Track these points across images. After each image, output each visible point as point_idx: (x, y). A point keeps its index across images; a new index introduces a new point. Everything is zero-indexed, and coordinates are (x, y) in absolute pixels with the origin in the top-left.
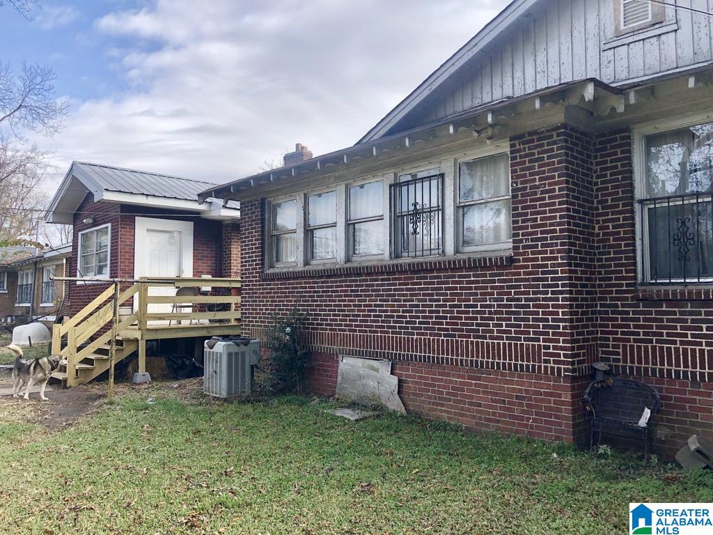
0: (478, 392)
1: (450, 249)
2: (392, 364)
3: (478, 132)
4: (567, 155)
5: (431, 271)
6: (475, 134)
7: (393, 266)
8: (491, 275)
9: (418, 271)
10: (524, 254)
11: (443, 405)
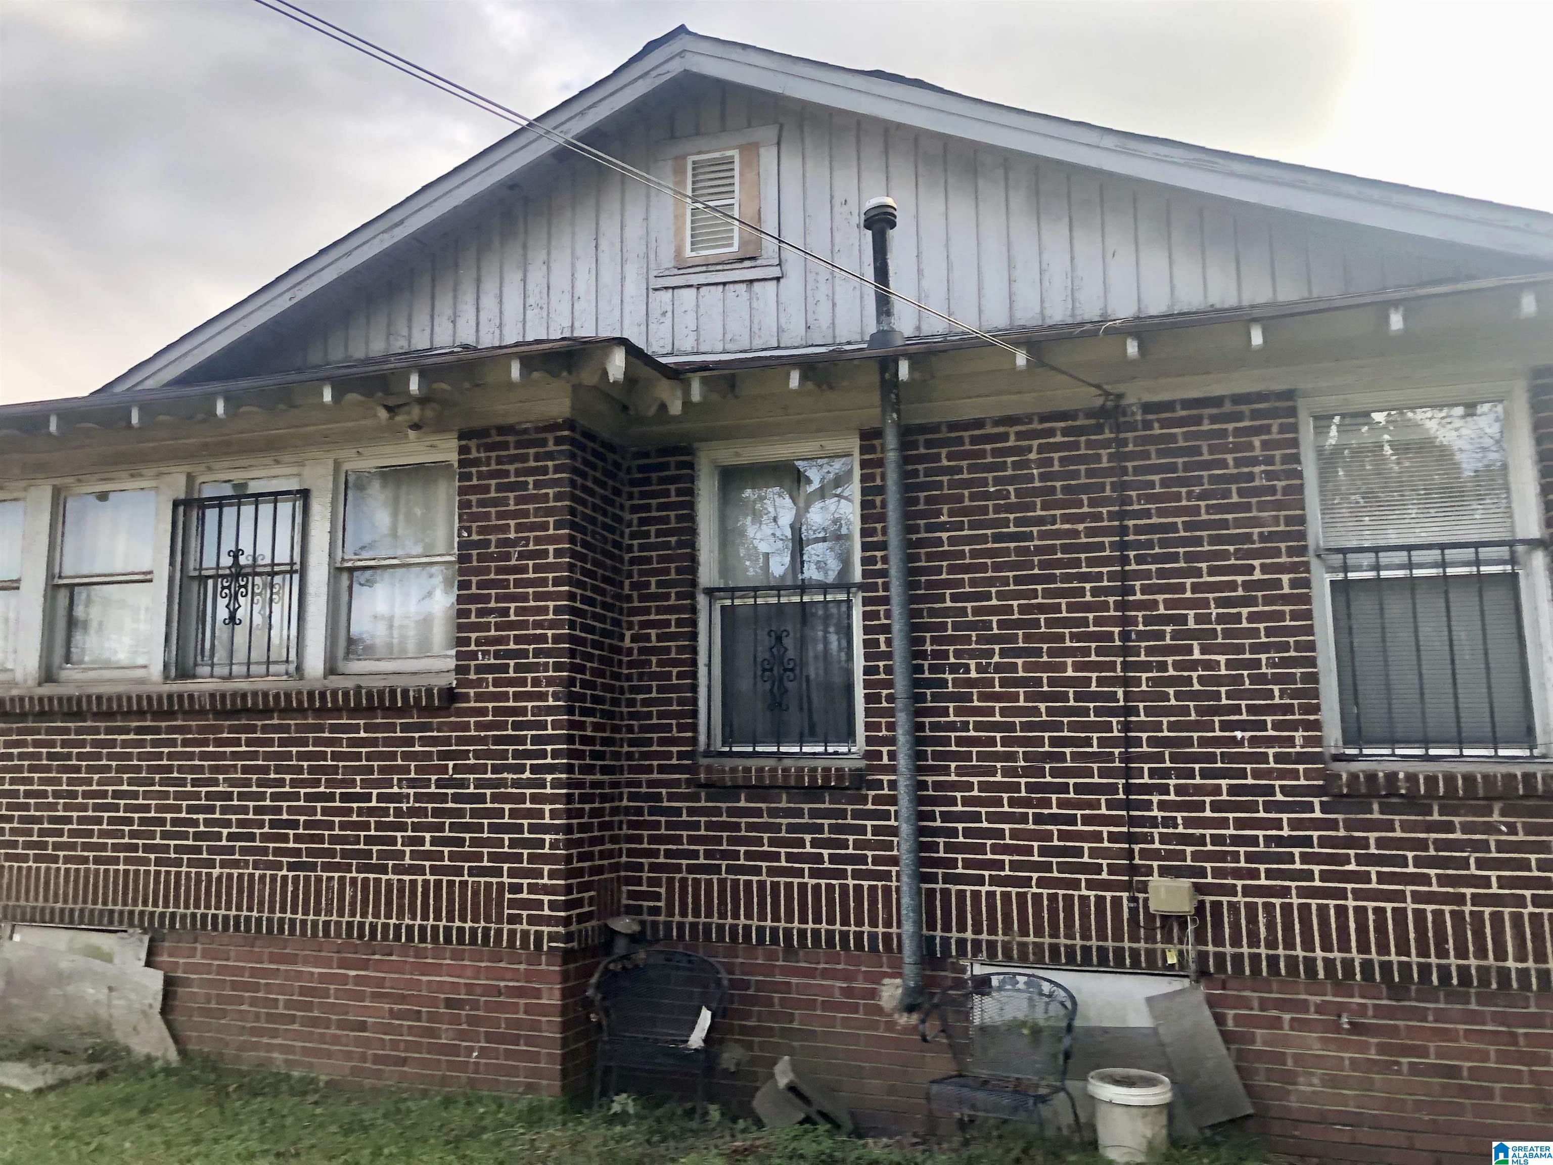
0: (360, 996)
1: (315, 663)
2: (151, 940)
3: (389, 409)
4: (573, 484)
5: (267, 712)
6: (383, 414)
7: (170, 696)
8: (405, 728)
9: (234, 713)
10: (478, 683)
11: (274, 1033)
